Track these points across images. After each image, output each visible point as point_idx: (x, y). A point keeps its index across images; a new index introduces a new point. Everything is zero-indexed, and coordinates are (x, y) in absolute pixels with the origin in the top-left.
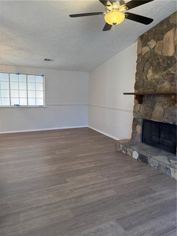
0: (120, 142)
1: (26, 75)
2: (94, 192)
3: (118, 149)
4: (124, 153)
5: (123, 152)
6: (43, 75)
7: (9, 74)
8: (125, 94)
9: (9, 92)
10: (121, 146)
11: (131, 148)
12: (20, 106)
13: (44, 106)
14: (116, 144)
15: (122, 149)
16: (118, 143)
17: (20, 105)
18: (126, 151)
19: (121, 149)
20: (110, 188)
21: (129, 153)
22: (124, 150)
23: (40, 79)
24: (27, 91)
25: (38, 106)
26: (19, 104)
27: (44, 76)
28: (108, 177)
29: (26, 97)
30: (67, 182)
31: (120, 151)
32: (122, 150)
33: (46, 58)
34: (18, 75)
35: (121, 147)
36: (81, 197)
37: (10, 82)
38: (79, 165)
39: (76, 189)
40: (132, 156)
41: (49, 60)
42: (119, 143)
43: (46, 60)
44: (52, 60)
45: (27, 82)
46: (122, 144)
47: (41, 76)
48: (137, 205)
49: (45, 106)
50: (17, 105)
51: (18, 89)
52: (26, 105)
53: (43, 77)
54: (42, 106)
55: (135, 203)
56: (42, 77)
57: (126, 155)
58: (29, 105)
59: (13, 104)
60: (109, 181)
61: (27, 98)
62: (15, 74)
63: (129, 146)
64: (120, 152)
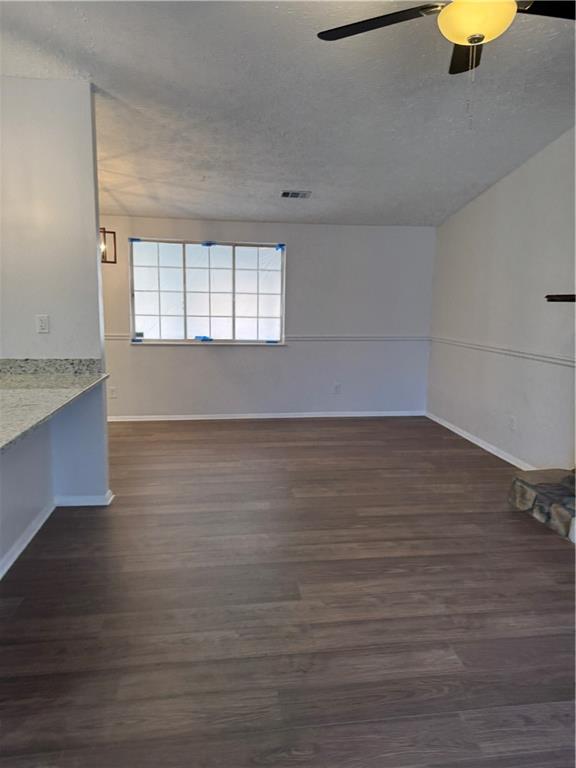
0: (527, 479)
1: (231, 247)
2: (380, 649)
3: (518, 506)
4: (540, 523)
5: (537, 515)
6: (281, 246)
7: (184, 246)
8: (551, 298)
9: (182, 300)
10: (531, 494)
11: (564, 505)
12: (211, 340)
13: (281, 341)
14: (514, 483)
15: (533, 505)
16: (519, 484)
17: (212, 337)
18: (548, 516)
19: (530, 505)
20: (444, 645)
21: (556, 523)
22: (541, 510)
23: (273, 258)
24: (234, 297)
25: (263, 341)
26: (207, 335)
27: (285, 247)
28: (448, 601)
29: (231, 314)
30: (298, 597)
31: (524, 512)
32: (531, 510)
33: (287, 190)
34: (207, 247)
35: (528, 496)
36: (327, 655)
37: (187, 270)
38: (354, 545)
39: (322, 626)
40: (567, 535)
41: (295, 195)
42: (523, 482)
43: (285, 195)
44: (304, 195)
45: (234, 269)
46: (534, 487)
47: (274, 249)
48: (532, 728)
49: (283, 343)
50: (205, 339)
51: (207, 290)
52: (230, 337)
53: (283, 250)
54: (276, 342)
55: (528, 721)
56: (280, 250)
57: (546, 529)
58: (237, 338)
59: (191, 336)
60: (449, 616)
61: (234, 317)
62: (200, 246)
63: (557, 498)
64: (526, 515)
